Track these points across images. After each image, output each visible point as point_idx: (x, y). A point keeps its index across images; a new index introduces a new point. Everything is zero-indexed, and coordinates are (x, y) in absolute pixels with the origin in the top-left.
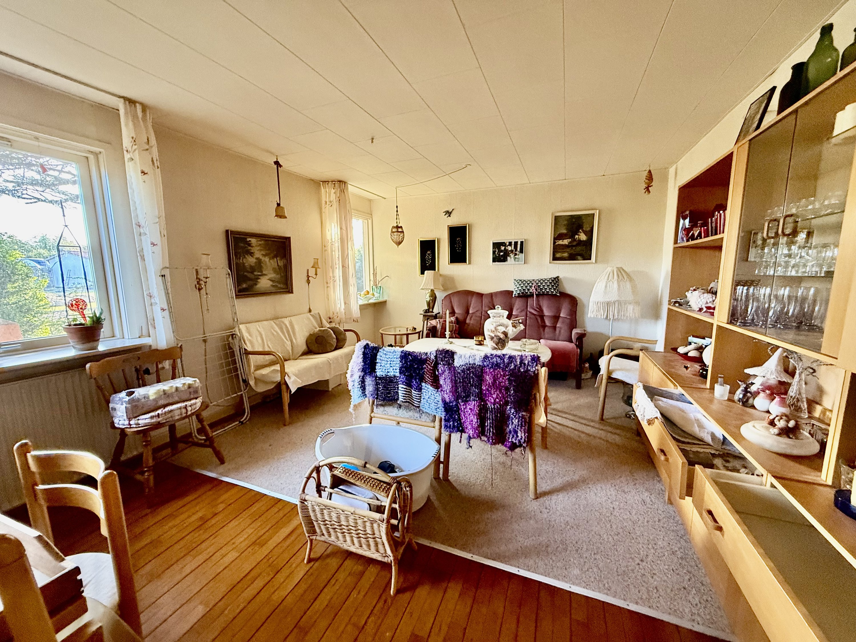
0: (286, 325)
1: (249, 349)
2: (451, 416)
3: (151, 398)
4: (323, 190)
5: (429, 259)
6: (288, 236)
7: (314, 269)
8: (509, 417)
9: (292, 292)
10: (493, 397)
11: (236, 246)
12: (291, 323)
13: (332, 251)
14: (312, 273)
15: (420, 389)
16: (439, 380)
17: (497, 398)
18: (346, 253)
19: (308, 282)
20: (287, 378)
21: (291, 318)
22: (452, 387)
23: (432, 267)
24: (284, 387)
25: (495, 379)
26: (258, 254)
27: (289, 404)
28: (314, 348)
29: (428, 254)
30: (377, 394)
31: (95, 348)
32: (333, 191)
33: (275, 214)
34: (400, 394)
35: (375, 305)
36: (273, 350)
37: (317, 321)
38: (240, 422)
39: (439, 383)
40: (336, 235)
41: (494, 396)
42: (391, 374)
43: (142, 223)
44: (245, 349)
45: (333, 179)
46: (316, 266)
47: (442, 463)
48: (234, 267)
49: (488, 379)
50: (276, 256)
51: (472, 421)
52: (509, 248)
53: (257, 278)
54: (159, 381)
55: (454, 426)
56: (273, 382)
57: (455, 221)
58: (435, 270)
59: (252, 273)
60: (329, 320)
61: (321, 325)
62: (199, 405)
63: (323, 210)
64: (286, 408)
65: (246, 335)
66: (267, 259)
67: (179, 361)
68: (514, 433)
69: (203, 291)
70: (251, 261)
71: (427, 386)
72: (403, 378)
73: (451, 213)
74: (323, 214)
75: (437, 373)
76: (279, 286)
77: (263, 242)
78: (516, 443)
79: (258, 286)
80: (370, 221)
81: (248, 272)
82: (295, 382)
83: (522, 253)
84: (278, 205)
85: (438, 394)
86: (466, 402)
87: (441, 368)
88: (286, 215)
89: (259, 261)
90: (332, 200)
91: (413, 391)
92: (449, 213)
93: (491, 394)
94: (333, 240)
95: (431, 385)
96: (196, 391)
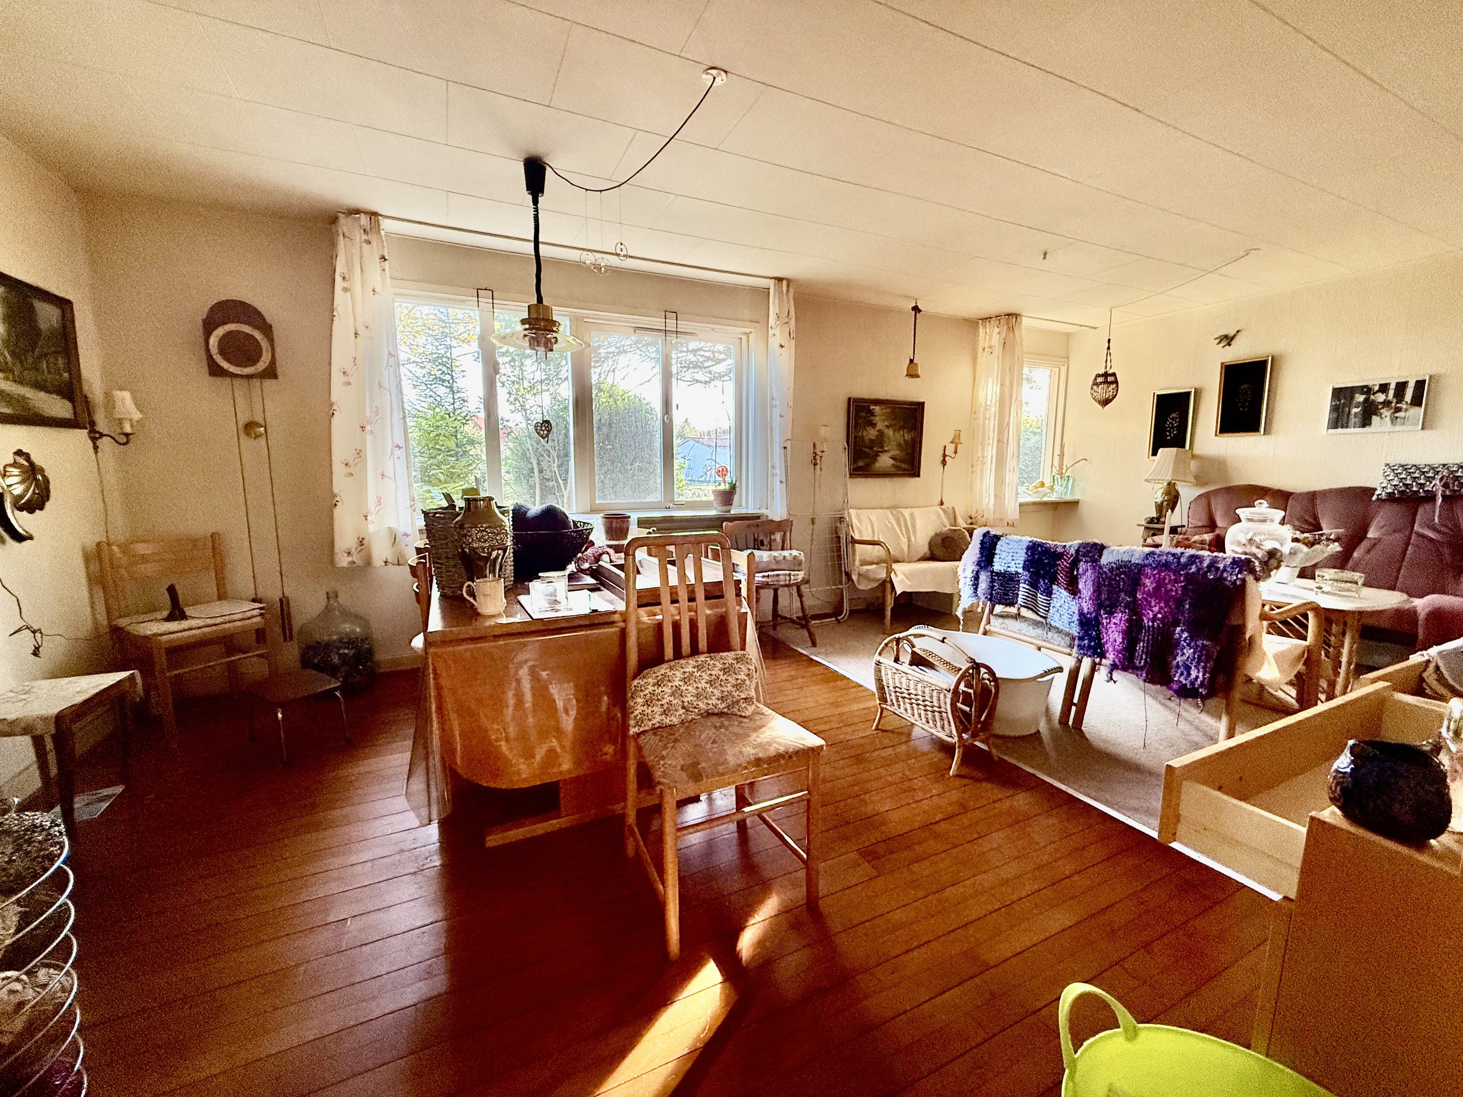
0: (905, 520)
1: (857, 537)
2: (1086, 632)
3: (765, 560)
4: (981, 330)
5: (1173, 427)
6: (921, 400)
7: (954, 445)
8: (1178, 642)
9: (918, 476)
10: (1152, 611)
11: (857, 416)
12: (912, 515)
13: (984, 419)
14: (950, 451)
15: (1049, 593)
16: (1077, 583)
17: (1159, 612)
18: (1007, 421)
19: (944, 463)
20: (893, 575)
21: (913, 510)
22: (1094, 592)
23: (1178, 441)
24: (888, 586)
25: (1160, 584)
26: (880, 426)
27: (892, 609)
28: (937, 553)
29: (1173, 419)
30: (991, 594)
31: (729, 511)
32: (996, 330)
33: (905, 373)
34: (1020, 596)
35: (1056, 506)
36: (882, 540)
37: (949, 519)
38: (837, 619)
39: (1077, 588)
40: (994, 396)
41: (1156, 609)
42: (1013, 570)
43: (775, 396)
44: (852, 537)
45: (997, 313)
46: (957, 441)
47: (1075, 705)
48: (852, 441)
49: (1149, 584)
50: (902, 428)
51: (1115, 641)
52: (1381, 398)
53: (877, 454)
54: (770, 550)
55: (1089, 646)
56: (877, 580)
57: (1240, 353)
58: (1184, 447)
59: (871, 448)
60: (969, 521)
61: (955, 522)
62: (800, 578)
63: (979, 360)
64: (888, 613)
65: (855, 521)
66: (890, 432)
67: (788, 533)
68: (1185, 669)
69: (818, 467)
70: (871, 433)
71: (1060, 590)
72: (1024, 575)
73: (1233, 338)
74: (978, 367)
75: (1075, 573)
76: (903, 466)
77: (888, 410)
78: (1186, 685)
79: (877, 465)
80: (1063, 370)
81: (866, 447)
82: (901, 581)
83: (1420, 405)
84: (911, 361)
85: (1073, 603)
86: (1111, 614)
87: (1082, 566)
88: (920, 373)
89: (881, 433)
90: (992, 344)
91: (1039, 595)
92: (1228, 340)
93: (1151, 606)
94: (989, 403)
95: (1065, 589)
96: (800, 564)
